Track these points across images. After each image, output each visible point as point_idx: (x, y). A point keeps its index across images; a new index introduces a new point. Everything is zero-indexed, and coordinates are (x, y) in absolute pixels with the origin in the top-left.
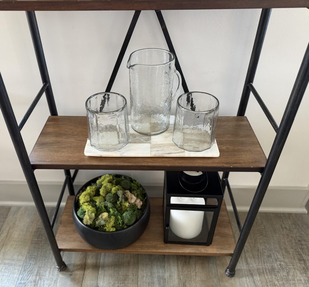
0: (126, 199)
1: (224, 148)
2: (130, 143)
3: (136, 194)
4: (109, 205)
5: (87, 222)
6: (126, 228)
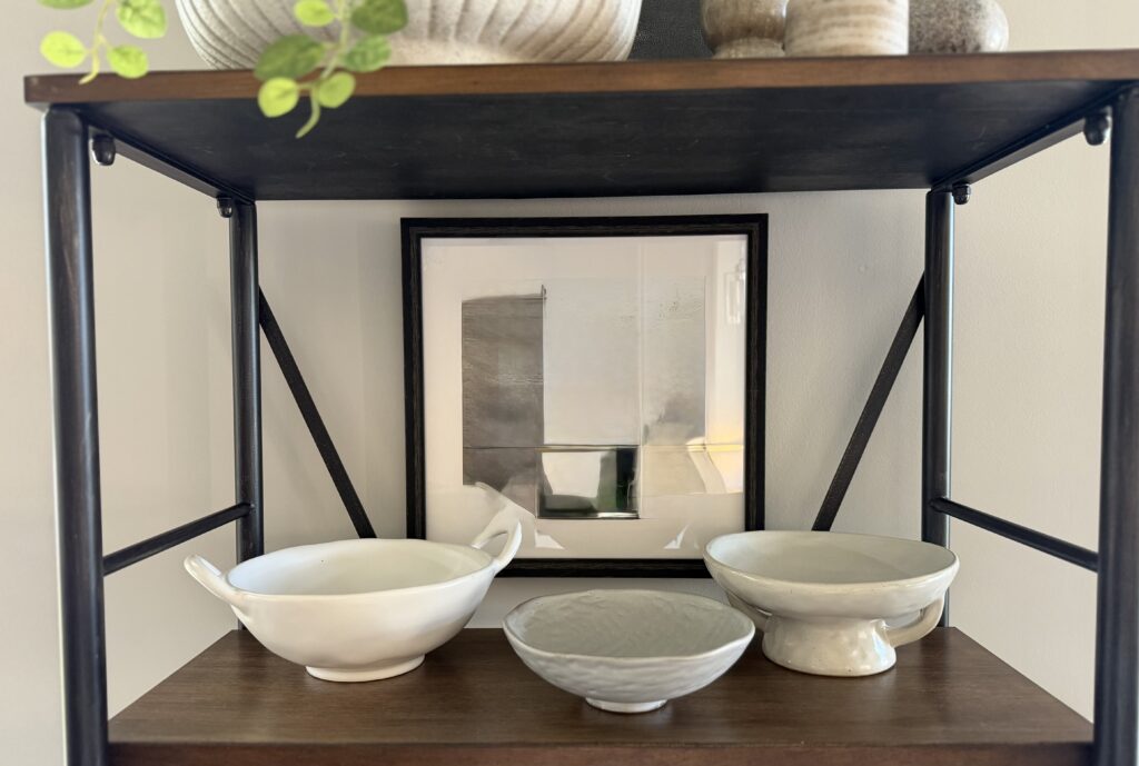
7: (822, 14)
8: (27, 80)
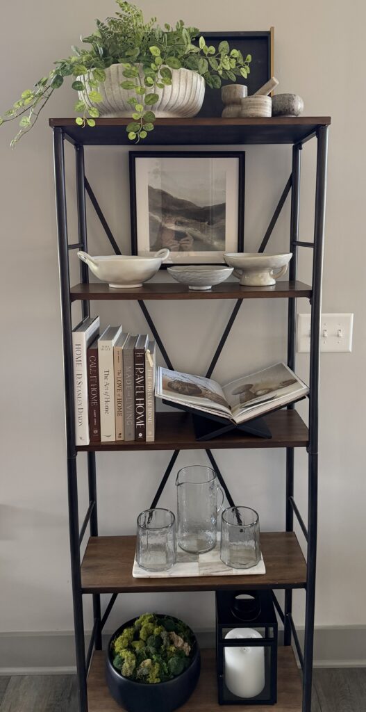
0: (172, 643)
1: (271, 565)
2: (178, 562)
3: (183, 636)
4: (152, 649)
5: (126, 672)
6: (172, 679)
7: (248, 105)
8: (50, 119)
